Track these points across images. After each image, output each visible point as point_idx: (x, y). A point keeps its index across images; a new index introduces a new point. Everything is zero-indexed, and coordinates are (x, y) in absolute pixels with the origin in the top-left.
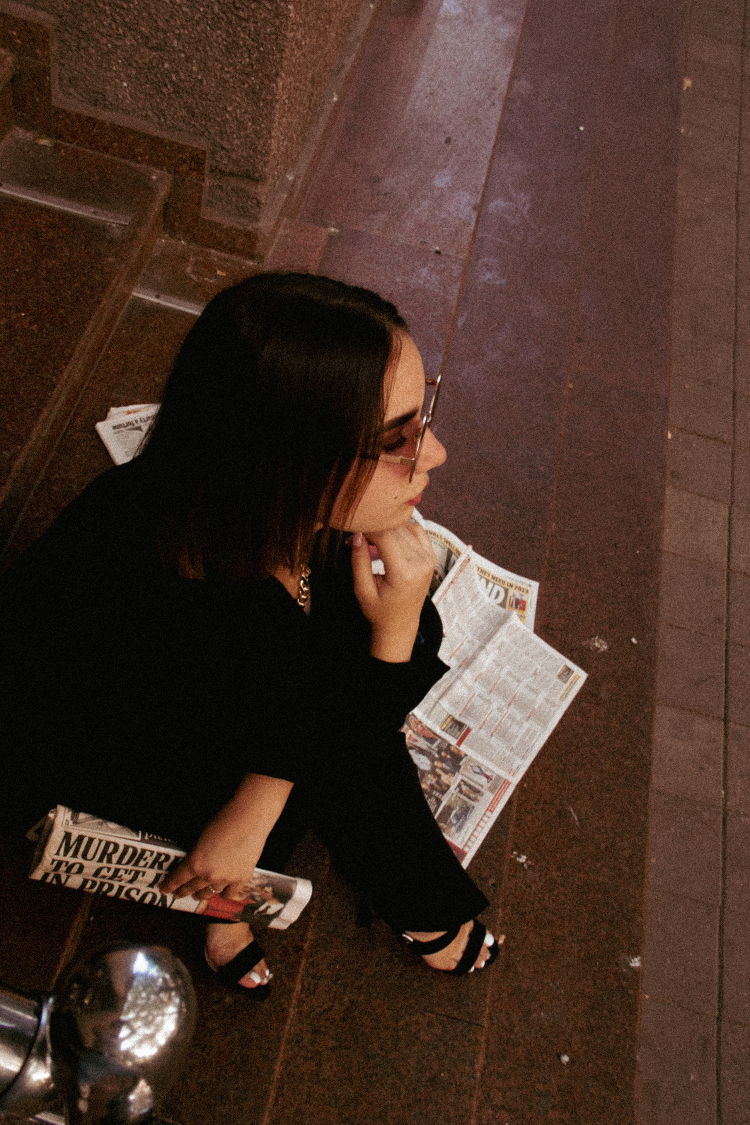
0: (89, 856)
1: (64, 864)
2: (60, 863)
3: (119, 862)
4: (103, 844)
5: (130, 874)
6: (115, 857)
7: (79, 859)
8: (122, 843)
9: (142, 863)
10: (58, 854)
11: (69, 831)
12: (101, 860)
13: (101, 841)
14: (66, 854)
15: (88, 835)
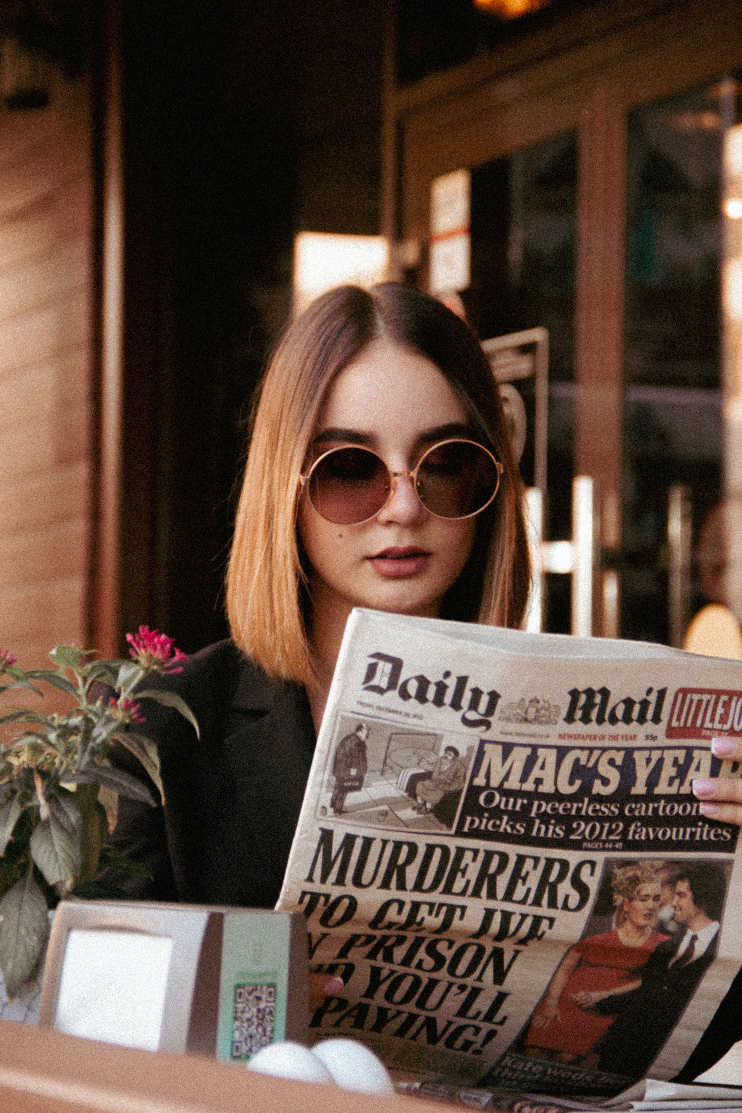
0: (366, 878)
1: (322, 899)
2: (315, 897)
3: (418, 887)
4: (389, 848)
5: (437, 915)
6: (412, 873)
7: (350, 889)
8: (422, 842)
9: (459, 885)
10: (310, 879)
11: (328, 826)
12: (385, 885)
13: (385, 842)
14: (324, 880)
15: (361, 834)
